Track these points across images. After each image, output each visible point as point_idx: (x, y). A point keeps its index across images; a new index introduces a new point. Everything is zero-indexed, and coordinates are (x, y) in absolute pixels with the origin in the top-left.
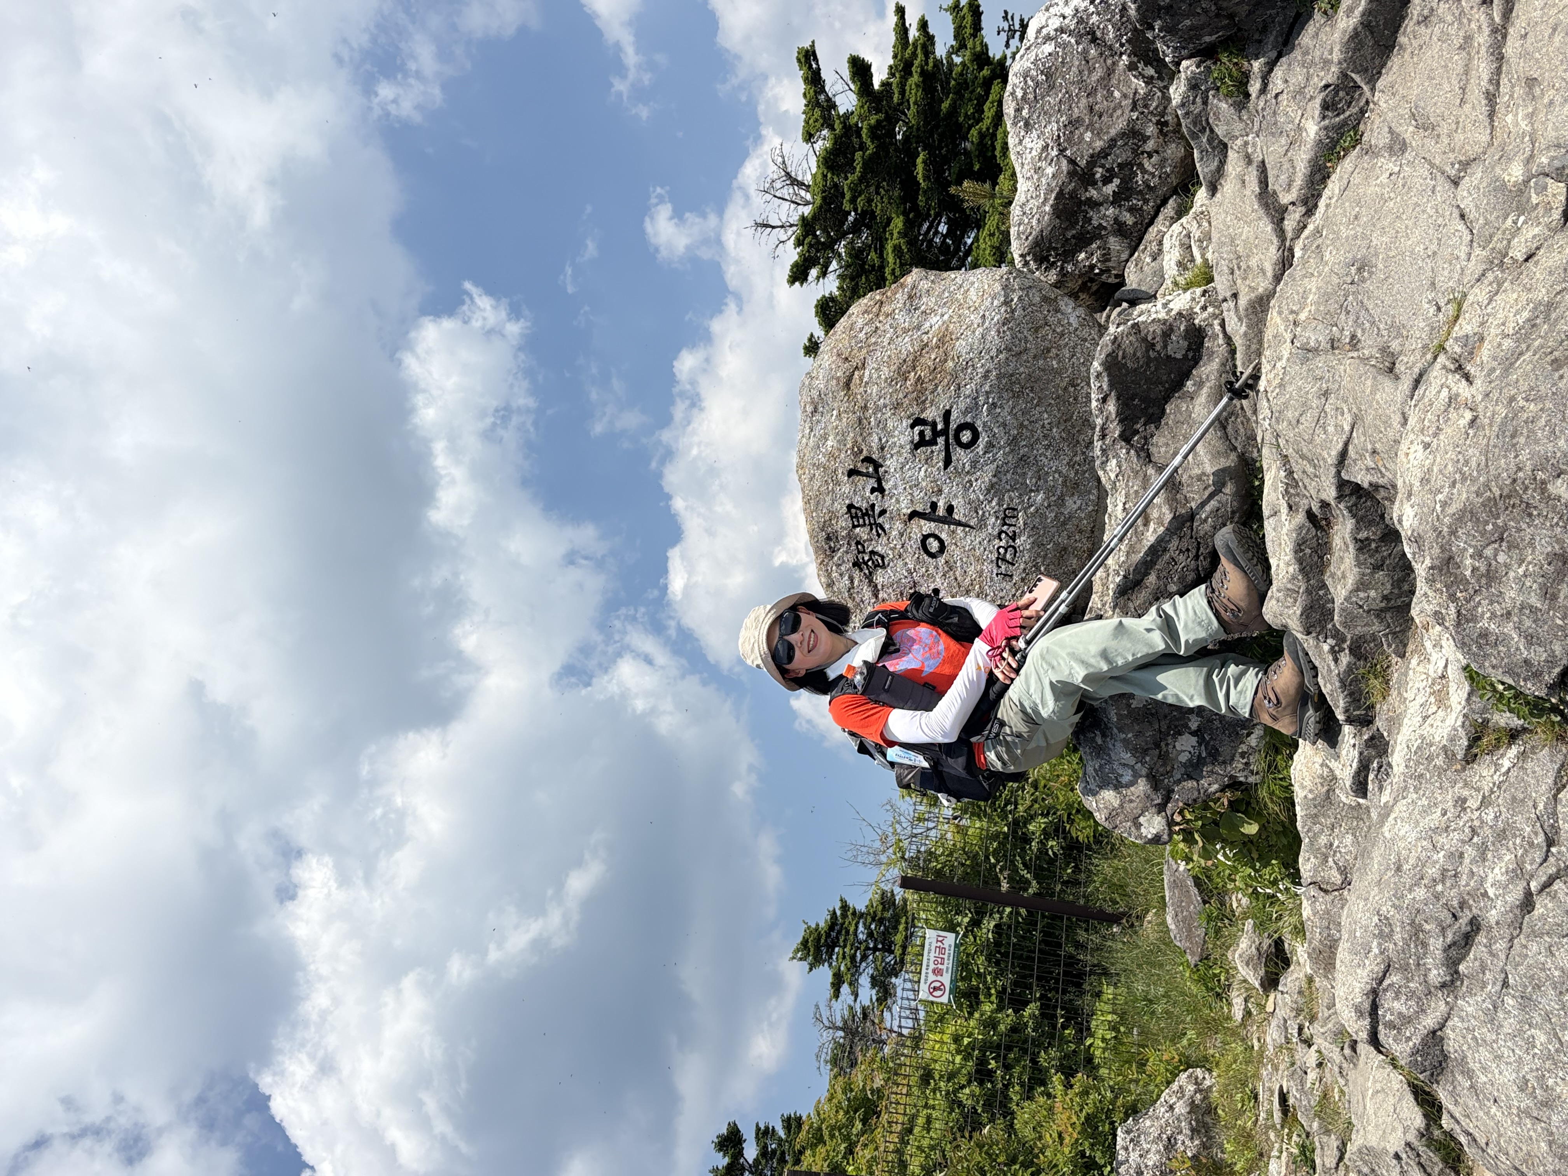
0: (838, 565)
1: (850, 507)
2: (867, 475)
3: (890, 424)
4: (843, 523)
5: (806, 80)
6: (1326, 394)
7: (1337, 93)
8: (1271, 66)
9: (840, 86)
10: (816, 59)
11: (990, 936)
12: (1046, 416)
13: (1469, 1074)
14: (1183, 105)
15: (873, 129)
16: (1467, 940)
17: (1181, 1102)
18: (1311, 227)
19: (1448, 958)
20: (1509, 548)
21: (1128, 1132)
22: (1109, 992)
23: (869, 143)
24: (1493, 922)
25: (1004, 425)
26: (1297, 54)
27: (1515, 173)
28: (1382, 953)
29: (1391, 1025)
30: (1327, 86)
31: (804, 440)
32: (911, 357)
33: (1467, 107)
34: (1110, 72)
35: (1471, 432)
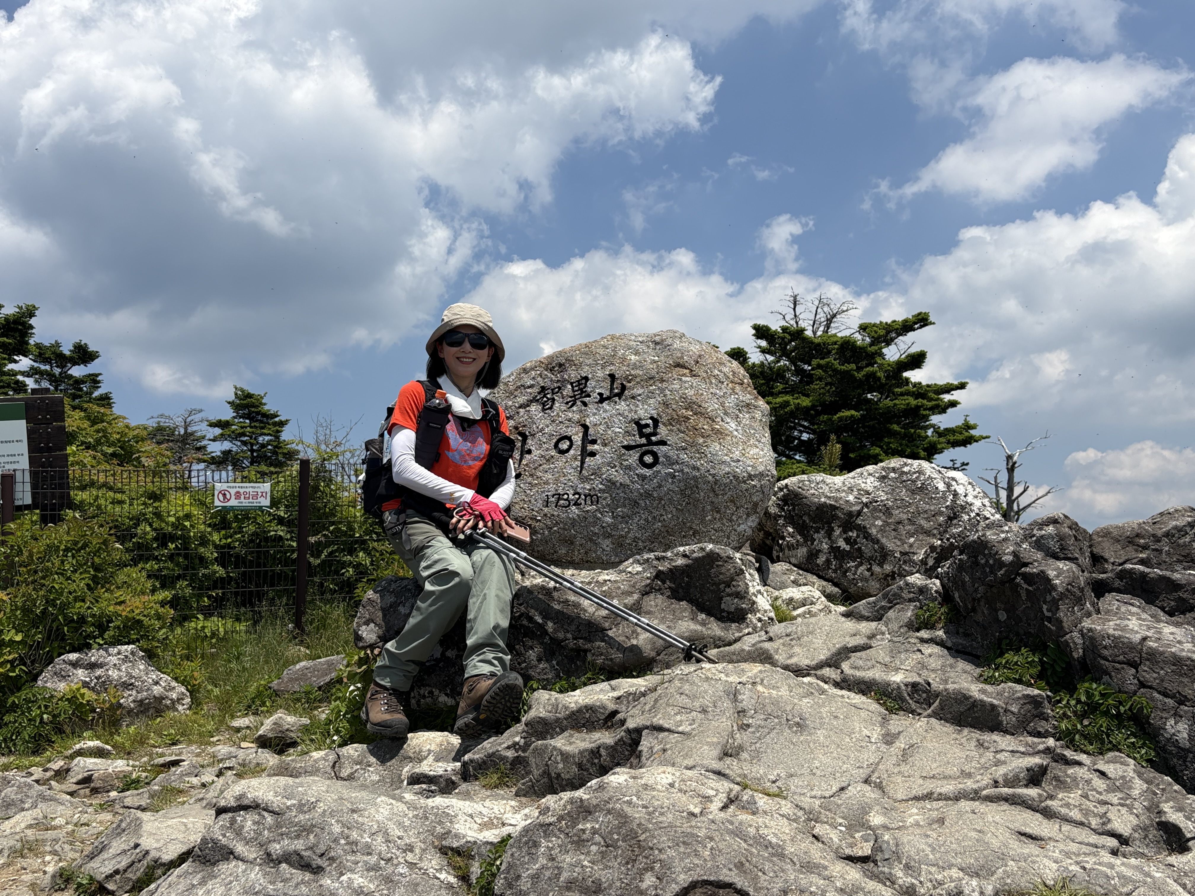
0: (540, 375)
1: (586, 379)
2: (612, 389)
3: (652, 401)
4: (573, 375)
5: (906, 321)
6: (704, 711)
7: (924, 692)
8: (940, 643)
9: (903, 347)
10: (921, 327)
11: (272, 533)
12: (670, 516)
13: (203, 882)
14: (907, 584)
15: (873, 375)
16: (305, 866)
17: (162, 690)
18: (826, 686)
19: (290, 854)
20: (602, 852)
21: (133, 653)
22: (242, 627)
23: (863, 373)
24: (322, 882)
25: (660, 486)
26: (951, 660)
27: (876, 819)
28: (288, 808)
29: (233, 821)
30: (929, 684)
31: (633, 338)
32: (703, 411)
33: (921, 781)
34: (928, 533)
35: (685, 813)
